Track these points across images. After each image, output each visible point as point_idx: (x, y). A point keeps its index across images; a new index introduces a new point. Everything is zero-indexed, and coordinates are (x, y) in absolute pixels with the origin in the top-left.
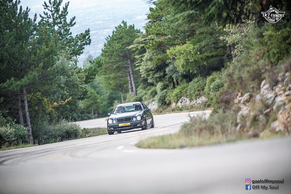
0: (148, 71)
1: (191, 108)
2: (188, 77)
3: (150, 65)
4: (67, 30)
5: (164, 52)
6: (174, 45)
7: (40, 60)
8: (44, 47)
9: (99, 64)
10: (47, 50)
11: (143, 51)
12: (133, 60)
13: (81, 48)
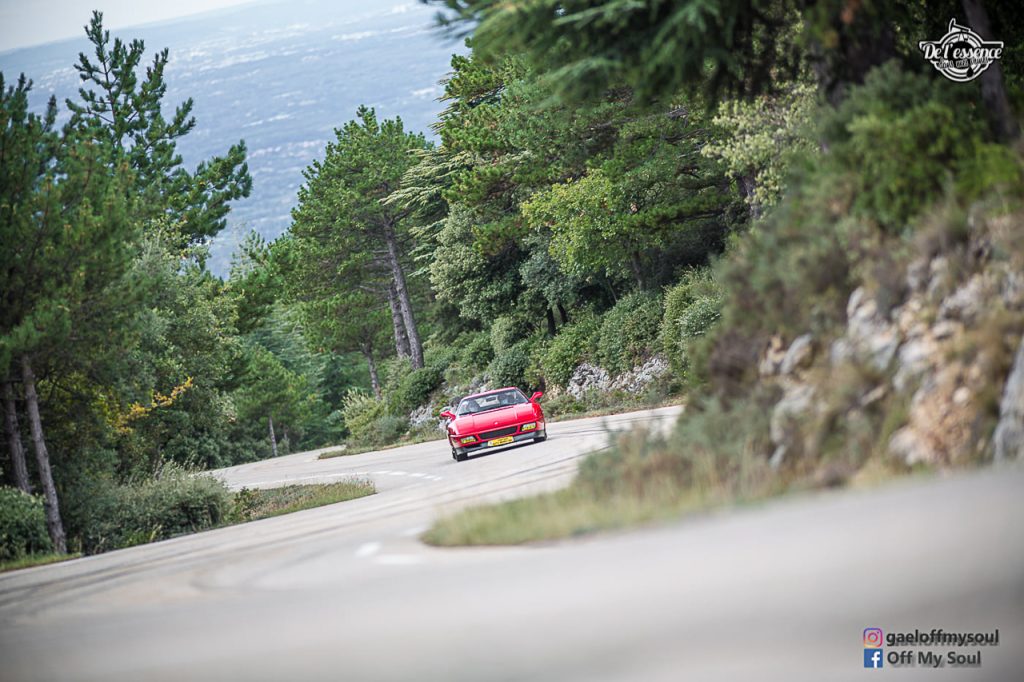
0: (456, 278)
1: (617, 402)
2: (599, 293)
3: (466, 257)
4: (164, 149)
5: (511, 208)
6: (543, 182)
7: (74, 255)
8: (85, 210)
9: (283, 263)
10: (97, 221)
11: (437, 210)
12: (405, 244)
13: (219, 208)
